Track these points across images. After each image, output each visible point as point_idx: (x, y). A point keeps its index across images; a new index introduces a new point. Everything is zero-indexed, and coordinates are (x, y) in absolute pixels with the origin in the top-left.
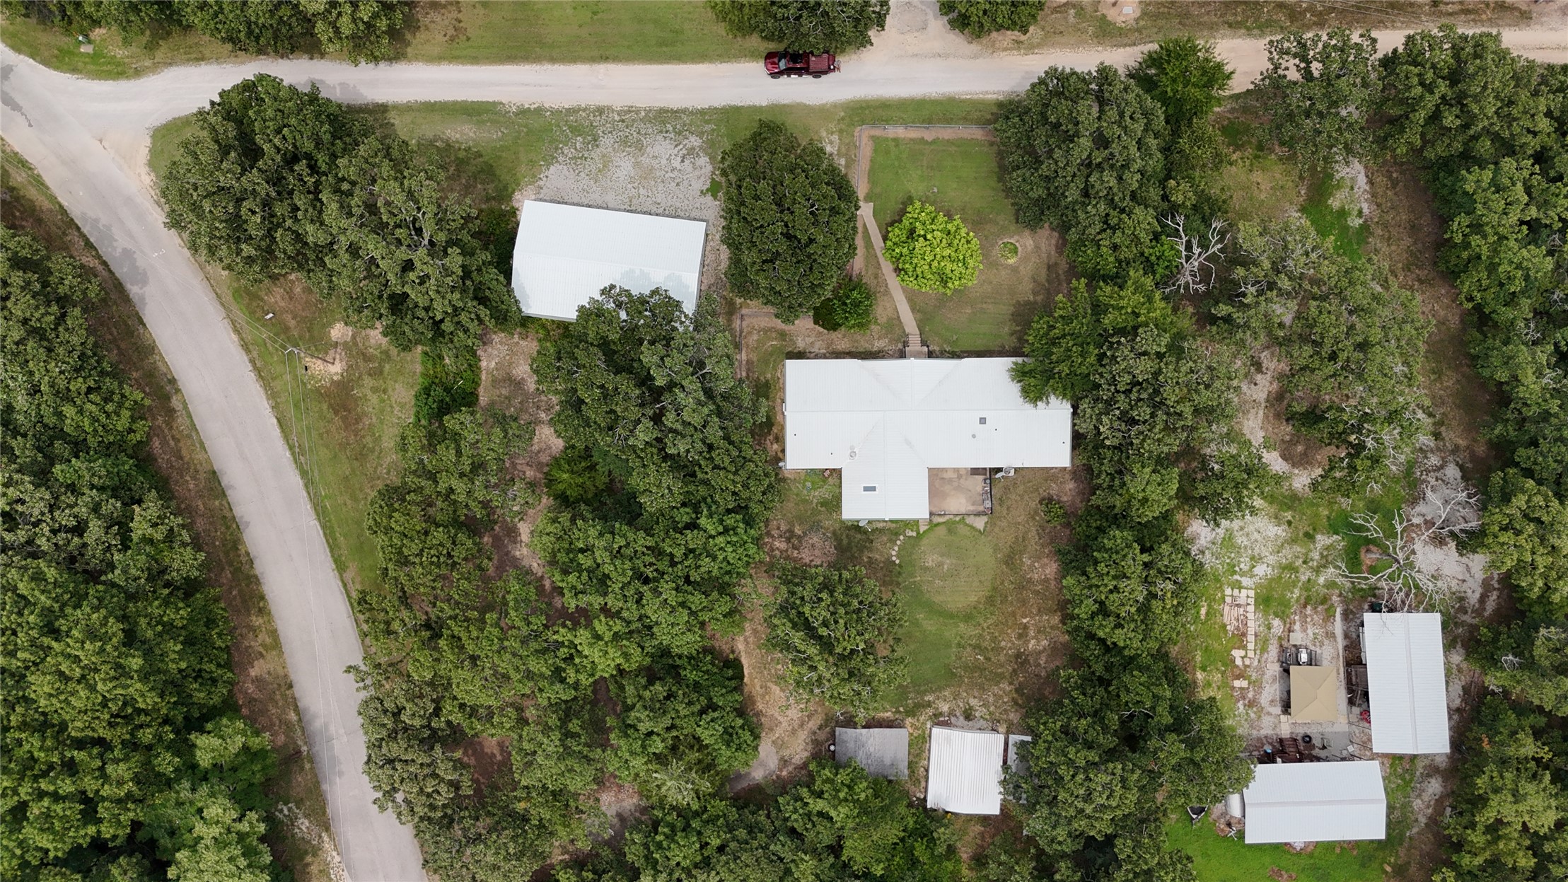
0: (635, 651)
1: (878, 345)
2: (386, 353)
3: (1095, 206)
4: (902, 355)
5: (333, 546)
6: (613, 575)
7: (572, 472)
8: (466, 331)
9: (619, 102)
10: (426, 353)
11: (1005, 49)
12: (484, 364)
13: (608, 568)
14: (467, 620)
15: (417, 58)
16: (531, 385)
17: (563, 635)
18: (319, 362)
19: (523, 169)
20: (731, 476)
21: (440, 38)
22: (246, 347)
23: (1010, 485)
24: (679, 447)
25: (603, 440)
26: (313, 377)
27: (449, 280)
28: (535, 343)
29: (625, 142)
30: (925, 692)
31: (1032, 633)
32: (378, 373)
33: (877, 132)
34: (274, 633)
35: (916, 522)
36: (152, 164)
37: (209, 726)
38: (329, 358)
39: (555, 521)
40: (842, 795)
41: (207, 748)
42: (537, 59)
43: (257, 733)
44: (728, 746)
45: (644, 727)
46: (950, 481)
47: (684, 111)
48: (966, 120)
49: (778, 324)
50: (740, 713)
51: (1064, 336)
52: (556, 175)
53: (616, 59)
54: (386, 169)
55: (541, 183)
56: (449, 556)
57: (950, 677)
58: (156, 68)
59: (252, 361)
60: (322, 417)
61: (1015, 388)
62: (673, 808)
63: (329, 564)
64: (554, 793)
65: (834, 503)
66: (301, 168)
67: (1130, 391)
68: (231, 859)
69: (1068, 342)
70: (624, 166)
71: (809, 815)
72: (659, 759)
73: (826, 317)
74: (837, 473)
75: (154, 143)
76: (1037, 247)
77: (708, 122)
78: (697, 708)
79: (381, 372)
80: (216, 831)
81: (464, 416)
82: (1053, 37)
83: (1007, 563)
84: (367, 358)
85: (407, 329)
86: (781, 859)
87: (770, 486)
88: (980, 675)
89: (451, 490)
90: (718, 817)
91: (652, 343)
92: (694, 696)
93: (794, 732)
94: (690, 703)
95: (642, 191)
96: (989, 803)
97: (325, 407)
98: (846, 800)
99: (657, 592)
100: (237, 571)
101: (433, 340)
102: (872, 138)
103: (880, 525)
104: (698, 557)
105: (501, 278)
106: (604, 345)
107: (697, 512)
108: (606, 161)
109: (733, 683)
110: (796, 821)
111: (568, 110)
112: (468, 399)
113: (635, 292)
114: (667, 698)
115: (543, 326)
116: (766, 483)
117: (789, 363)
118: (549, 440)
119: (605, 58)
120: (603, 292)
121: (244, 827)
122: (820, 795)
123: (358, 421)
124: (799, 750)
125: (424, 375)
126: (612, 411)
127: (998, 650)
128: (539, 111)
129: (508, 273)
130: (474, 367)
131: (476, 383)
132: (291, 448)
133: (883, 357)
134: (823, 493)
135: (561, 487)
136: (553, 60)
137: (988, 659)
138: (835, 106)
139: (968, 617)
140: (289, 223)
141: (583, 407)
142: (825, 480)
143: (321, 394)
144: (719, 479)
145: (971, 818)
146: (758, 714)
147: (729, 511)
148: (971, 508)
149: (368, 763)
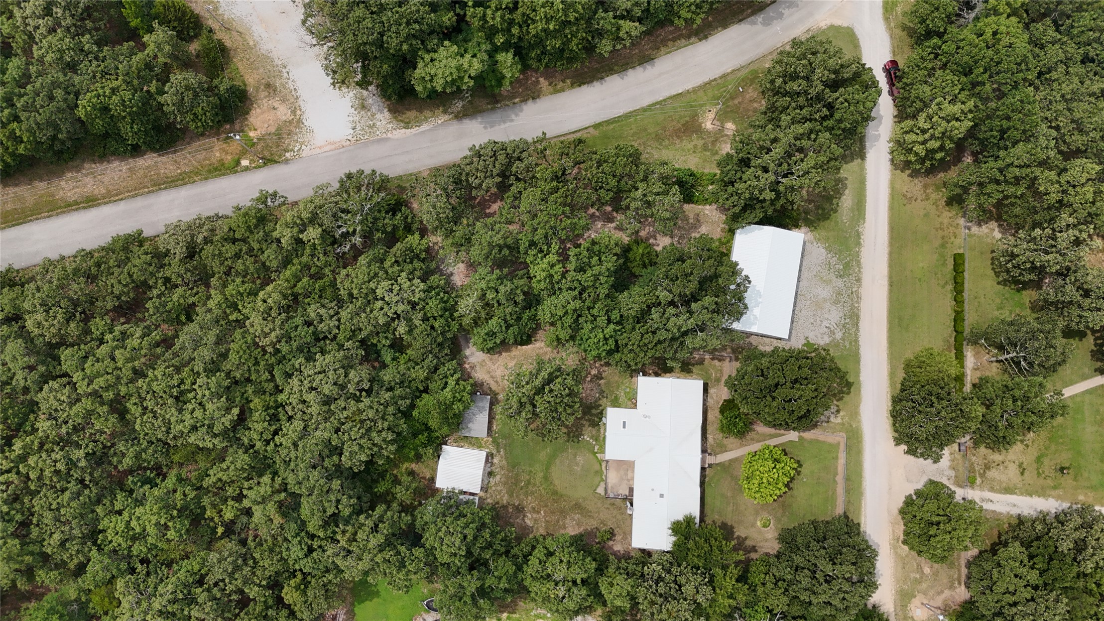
0: (542, 285)
1: (710, 437)
2: (717, 153)
3: (790, 572)
4: (704, 451)
5: (608, 122)
6: (586, 276)
7: (643, 255)
8: (727, 199)
9: (863, 291)
10: (715, 175)
11: (893, 531)
12: (708, 207)
13: (589, 273)
14: (566, 196)
15: (893, 175)
16: (695, 235)
17: (555, 247)
18: (713, 116)
19: (824, 233)
20: (637, 343)
21: (905, 189)
22: (724, 76)
23: (622, 510)
24: (655, 314)
25: (660, 272)
26: (704, 112)
27: (756, 192)
28: (718, 237)
29: (839, 293)
30: (505, 449)
31: (535, 516)
32: (705, 148)
33: (842, 447)
34: (562, 90)
35: (604, 452)
36: (832, 27)
37: (517, 58)
38: (715, 122)
39: (616, 245)
40: (457, 395)
41: (506, 59)
42: (892, 244)
43: (511, 83)
44: (487, 334)
45: (502, 289)
46: (626, 474)
47: (858, 329)
48: (848, 503)
49: (725, 377)
50: (503, 342)
51: (711, 546)
52: (819, 252)
53: (891, 291)
54: (823, 158)
55: (815, 243)
56: (601, 188)
57: (513, 465)
58: (890, 29)
59: (715, 80)
60: (681, 117)
61: (680, 518)
62: (456, 303)
63: (598, 120)
64: (470, 238)
65: (616, 404)
66: (825, 111)
67: (676, 584)
68: (451, 73)
69: (707, 548)
70: (824, 292)
71: (446, 377)
72: (483, 296)
73: (728, 406)
74: (635, 406)
75: (844, 28)
76: (766, 540)
77: (850, 343)
78: (508, 318)
79: (705, 150)
80: (466, 66)
81: (678, 197)
82: (902, 563)
83: (576, 504)
84: (714, 143)
85: (729, 167)
86: (423, 360)
87: (629, 366)
88: (513, 483)
89: (637, 189)
90: (449, 327)
91: (716, 303)
92: (514, 317)
93: (489, 372)
94: (511, 314)
95: (808, 302)
96: (443, 482)
97: (687, 119)
98: (454, 397)
99: (575, 298)
100: (598, 71)
101: (723, 180)
102: (839, 444)
103: (602, 430)
104: (592, 322)
105: (756, 220)
106: (716, 276)
107: (618, 323)
108: (828, 282)
109: (519, 339)
110: (442, 370)
111: (859, 261)
112: (688, 199)
113: (746, 295)
114: (515, 302)
115: (728, 242)
116: (632, 363)
117: (702, 382)
118: (662, 243)
119: (891, 285)
120: (747, 277)
121: (466, 79)
122: (457, 384)
123: (678, 137)
124: (479, 375)
125: (703, 174)
126: (677, 278)
127: (526, 495)
128: (859, 244)
129: (761, 222)
130: (706, 201)
131: (696, 203)
132: (665, 100)
133: (702, 440)
134: (622, 398)
135: (635, 248)
136: (891, 254)
137: (522, 489)
138: (859, 422)
139: (546, 478)
140: (794, 105)
141: (680, 263)
142: (630, 399)
143: (694, 117)
144: (636, 336)
145: (435, 471)
146: (500, 353)
147: (616, 341)
148: (610, 486)
149: (495, 142)
